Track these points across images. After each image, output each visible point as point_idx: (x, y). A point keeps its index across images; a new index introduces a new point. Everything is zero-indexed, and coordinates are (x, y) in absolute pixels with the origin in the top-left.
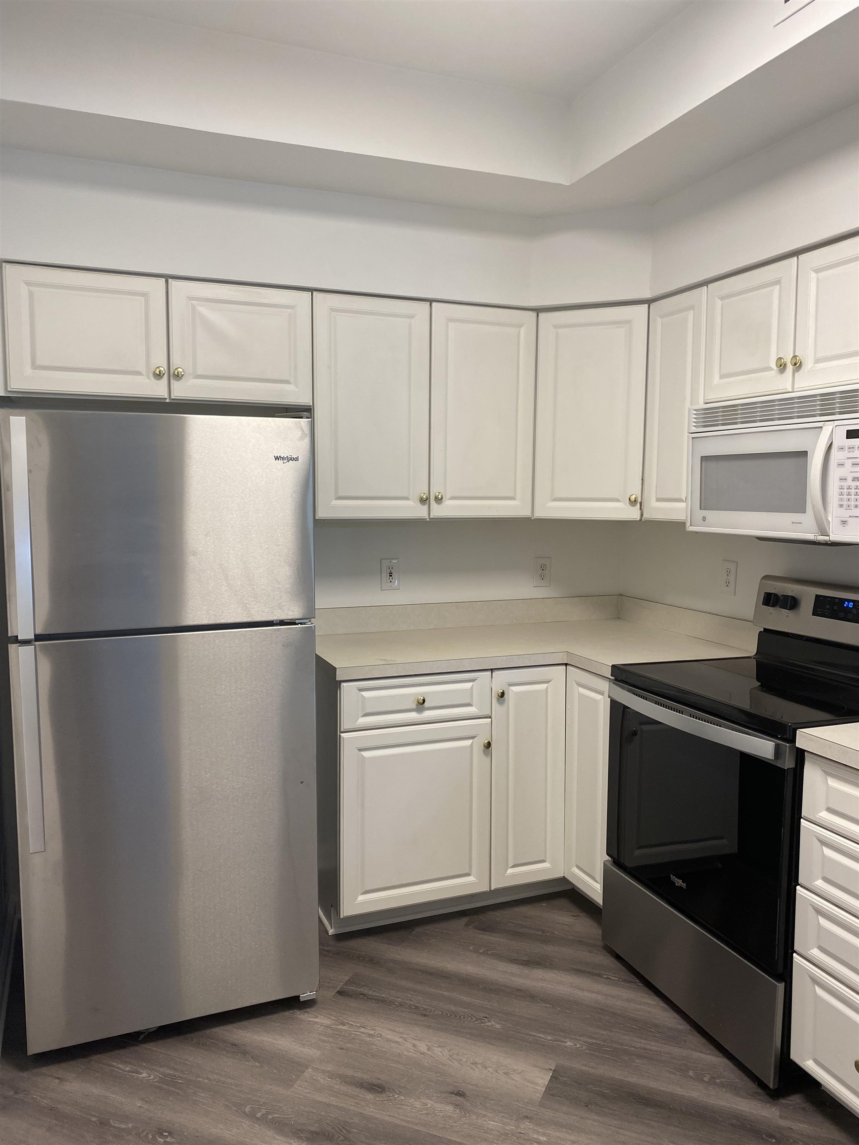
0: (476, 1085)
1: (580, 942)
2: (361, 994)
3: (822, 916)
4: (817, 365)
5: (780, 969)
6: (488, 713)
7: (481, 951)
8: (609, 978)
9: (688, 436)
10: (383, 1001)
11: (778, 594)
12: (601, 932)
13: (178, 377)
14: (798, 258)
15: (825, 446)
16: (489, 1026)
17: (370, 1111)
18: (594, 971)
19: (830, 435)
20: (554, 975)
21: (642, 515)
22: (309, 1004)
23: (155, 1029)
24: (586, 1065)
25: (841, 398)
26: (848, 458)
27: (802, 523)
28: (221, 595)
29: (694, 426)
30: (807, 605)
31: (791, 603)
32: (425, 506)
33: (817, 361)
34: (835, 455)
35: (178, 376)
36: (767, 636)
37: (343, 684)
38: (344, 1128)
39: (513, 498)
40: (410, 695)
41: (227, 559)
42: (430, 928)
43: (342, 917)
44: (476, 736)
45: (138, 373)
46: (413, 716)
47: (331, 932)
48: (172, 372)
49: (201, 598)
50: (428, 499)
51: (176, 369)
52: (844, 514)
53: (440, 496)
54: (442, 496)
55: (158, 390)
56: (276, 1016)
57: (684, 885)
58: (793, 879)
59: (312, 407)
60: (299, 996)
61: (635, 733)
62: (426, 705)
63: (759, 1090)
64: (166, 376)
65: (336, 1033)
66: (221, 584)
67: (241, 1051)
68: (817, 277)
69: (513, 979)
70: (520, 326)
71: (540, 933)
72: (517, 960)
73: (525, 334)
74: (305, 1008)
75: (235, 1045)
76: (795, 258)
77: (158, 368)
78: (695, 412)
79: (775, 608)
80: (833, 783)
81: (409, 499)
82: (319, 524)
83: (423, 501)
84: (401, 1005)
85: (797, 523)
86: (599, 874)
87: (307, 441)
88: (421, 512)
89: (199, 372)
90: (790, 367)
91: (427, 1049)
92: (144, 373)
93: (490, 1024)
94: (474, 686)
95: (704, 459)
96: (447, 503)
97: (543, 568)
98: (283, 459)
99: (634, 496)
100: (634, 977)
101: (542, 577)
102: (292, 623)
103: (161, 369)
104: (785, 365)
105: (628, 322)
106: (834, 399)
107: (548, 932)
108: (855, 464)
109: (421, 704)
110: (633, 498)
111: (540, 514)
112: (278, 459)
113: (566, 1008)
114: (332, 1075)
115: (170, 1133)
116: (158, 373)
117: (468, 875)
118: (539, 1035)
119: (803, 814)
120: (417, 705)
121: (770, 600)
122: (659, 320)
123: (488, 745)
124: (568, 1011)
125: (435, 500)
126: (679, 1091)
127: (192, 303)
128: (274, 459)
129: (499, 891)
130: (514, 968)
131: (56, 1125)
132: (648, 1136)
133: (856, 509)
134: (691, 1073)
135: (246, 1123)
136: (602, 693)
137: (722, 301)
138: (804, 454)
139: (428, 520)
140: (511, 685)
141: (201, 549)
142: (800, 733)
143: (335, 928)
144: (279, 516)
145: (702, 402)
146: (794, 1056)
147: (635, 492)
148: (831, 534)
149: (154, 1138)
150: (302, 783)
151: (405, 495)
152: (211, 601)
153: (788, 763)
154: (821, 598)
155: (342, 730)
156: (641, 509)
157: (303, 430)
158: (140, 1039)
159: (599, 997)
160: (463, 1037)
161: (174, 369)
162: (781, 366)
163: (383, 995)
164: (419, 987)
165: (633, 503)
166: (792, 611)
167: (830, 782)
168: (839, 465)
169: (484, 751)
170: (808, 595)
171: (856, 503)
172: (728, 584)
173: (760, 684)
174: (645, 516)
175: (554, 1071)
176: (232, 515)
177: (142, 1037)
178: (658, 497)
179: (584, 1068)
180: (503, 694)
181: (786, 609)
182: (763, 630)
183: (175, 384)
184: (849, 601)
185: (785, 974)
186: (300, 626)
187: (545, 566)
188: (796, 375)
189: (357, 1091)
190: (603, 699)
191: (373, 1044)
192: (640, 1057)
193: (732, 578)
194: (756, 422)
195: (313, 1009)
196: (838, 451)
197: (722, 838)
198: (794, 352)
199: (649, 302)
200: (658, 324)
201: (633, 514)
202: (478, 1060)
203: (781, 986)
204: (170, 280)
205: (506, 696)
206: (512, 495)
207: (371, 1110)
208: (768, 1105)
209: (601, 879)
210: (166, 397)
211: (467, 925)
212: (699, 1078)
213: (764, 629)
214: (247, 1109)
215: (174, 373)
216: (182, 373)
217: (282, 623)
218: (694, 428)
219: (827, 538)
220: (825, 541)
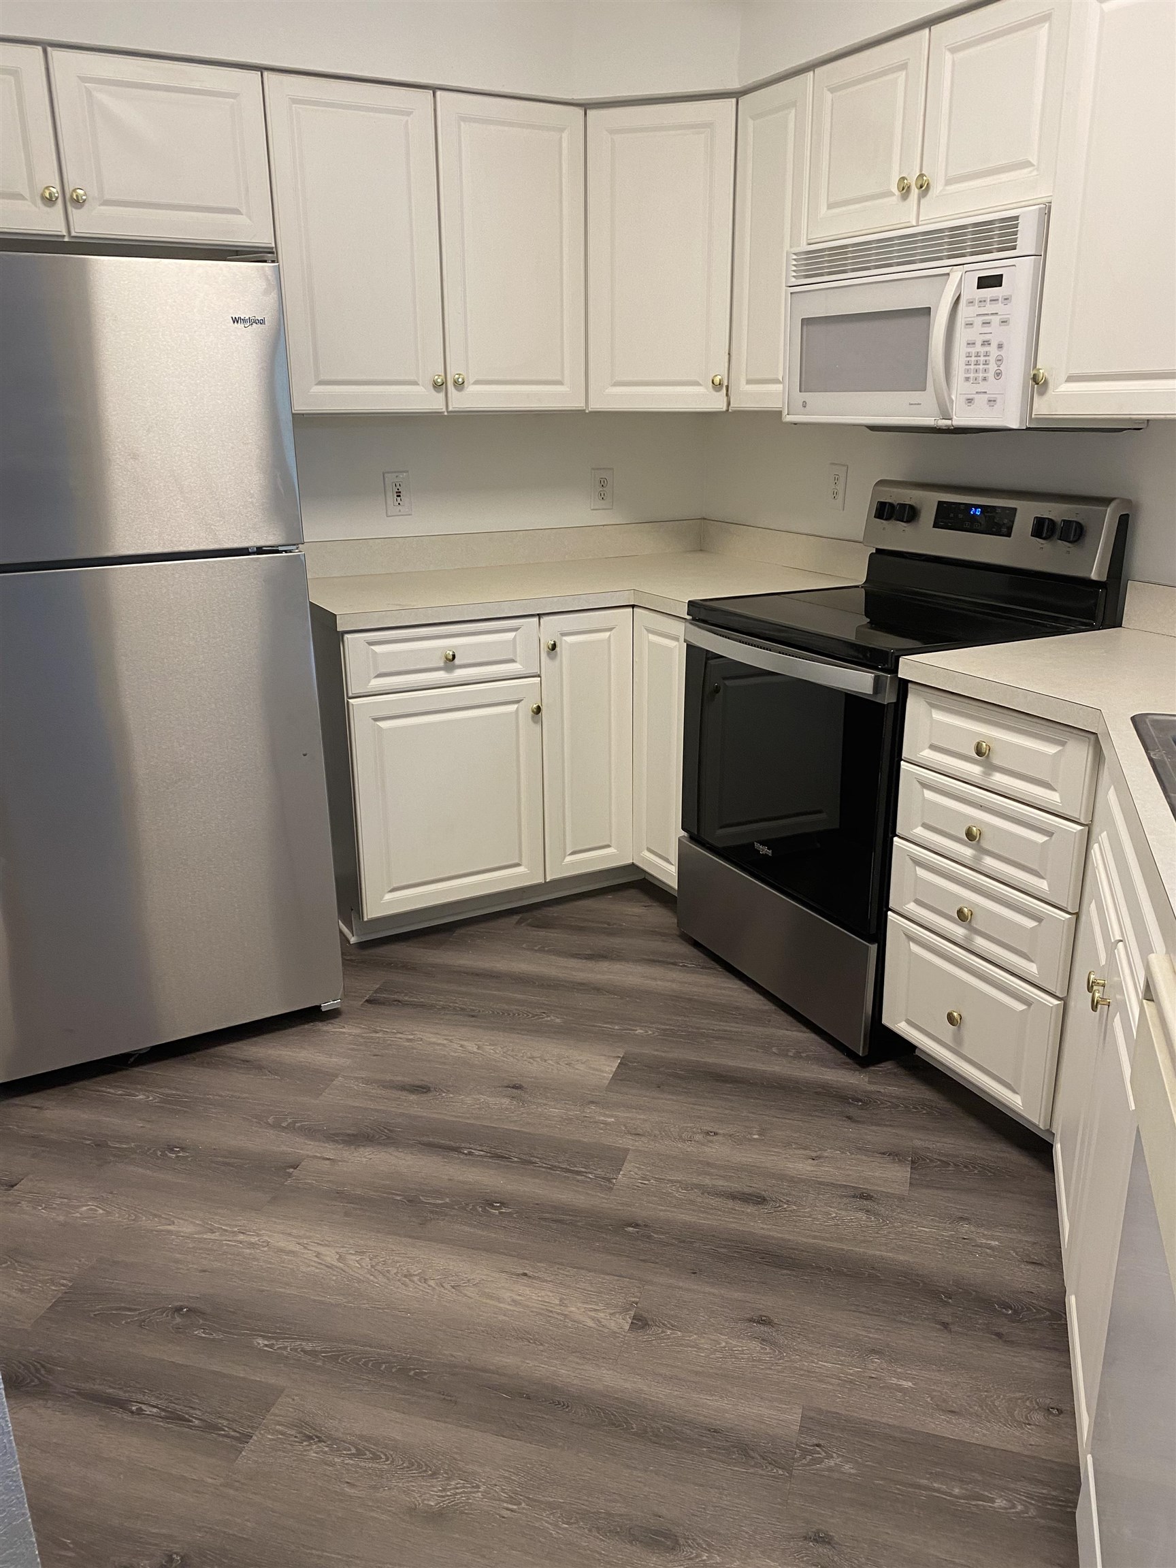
0: (536, 1078)
1: (654, 933)
2: (396, 1001)
3: (919, 866)
4: (948, 188)
5: (873, 931)
6: (536, 670)
7: (536, 948)
8: (684, 966)
9: (786, 290)
10: (422, 1006)
11: (894, 503)
12: (676, 921)
13: (78, 203)
14: (930, 30)
15: (950, 299)
16: (548, 1021)
17: (416, 1111)
18: (668, 960)
19: (959, 283)
20: (622, 967)
21: (729, 404)
22: (333, 1014)
23: (149, 1049)
24: (657, 1050)
25: (974, 233)
26: (977, 315)
27: (920, 404)
28: (176, 513)
29: (793, 276)
30: (928, 515)
31: (908, 514)
32: (441, 394)
33: (948, 182)
34: (964, 311)
35: (78, 201)
36: (881, 559)
37: (346, 636)
38: (385, 1128)
39: (560, 383)
40: (434, 649)
41: (180, 463)
42: (471, 929)
43: (365, 919)
44: (522, 700)
45: (19, 196)
46: (441, 676)
47: (353, 940)
48: (68, 196)
49: (149, 518)
50: (444, 383)
51: (74, 190)
52: (970, 389)
53: (460, 380)
54: (463, 379)
55: (49, 223)
56: (294, 1029)
57: (770, 852)
58: (890, 830)
59: (274, 250)
60: (321, 1006)
61: (717, 690)
62: (457, 661)
63: (848, 1060)
64: (60, 201)
65: (368, 1041)
66: (175, 498)
67: (255, 1066)
68: (953, 58)
69: (574, 973)
70: (562, 130)
71: (606, 926)
72: (579, 954)
73: (569, 141)
74: (328, 1019)
75: (247, 1061)
76: (927, 30)
77: (47, 188)
78: (795, 257)
79: (890, 521)
80: (937, 715)
81: (418, 384)
82: (301, 420)
83: (438, 386)
84: (443, 1008)
85: (915, 404)
86: (674, 857)
87: (274, 295)
88: (435, 403)
89: (107, 197)
90: (915, 191)
91: (477, 1049)
92: (27, 195)
93: (549, 1019)
94: (518, 637)
95: (806, 322)
96: (471, 389)
97: (603, 483)
98: (244, 321)
99: (719, 377)
100: (713, 962)
101: (603, 496)
102: (273, 550)
103: (54, 190)
104: (909, 187)
105: (709, 125)
106: (964, 234)
107: (615, 924)
108: (987, 323)
109: (451, 661)
110: (717, 380)
111: (596, 405)
112: (238, 322)
113: (637, 998)
114: (367, 1081)
115: (183, 1149)
116: (48, 196)
117: (518, 865)
118: (605, 1026)
119: (904, 755)
120: (445, 662)
121: (885, 511)
122: (751, 122)
123: (538, 710)
124: (638, 1000)
125: (454, 385)
126: (760, 1067)
127: (85, 87)
128: (232, 322)
129: (555, 882)
130: (573, 963)
131: (43, 1151)
132: (726, 1109)
133: (985, 383)
134: (774, 1050)
135: (271, 1133)
136: (677, 639)
137: (832, 93)
138: (927, 311)
139: (446, 414)
140: (563, 634)
141: (143, 449)
142: (903, 660)
143: (357, 935)
144: (244, 403)
145: (805, 243)
146: (885, 1021)
147: (720, 373)
148: (954, 417)
149: (163, 1154)
150: (305, 755)
151: (413, 378)
152: (164, 521)
153: (889, 698)
154: (945, 505)
155: (350, 695)
156: (727, 395)
157: (267, 279)
158: (129, 1063)
159: (674, 986)
160: (518, 1033)
161: (71, 190)
162: (903, 189)
163: (422, 1000)
164: (463, 989)
165: (717, 386)
166: (909, 524)
167: (934, 716)
168: (967, 324)
169: (533, 717)
170: (928, 502)
171: (985, 375)
172: (835, 495)
173: (869, 620)
174: (732, 405)
175: (623, 1057)
176: (182, 403)
177: (132, 1060)
178: (750, 377)
179: (656, 1053)
180: (554, 647)
181: (902, 521)
182: (874, 551)
183: (75, 213)
184: (976, 506)
185: (879, 936)
186: (284, 554)
187: (605, 481)
188: (922, 201)
189: (399, 1093)
190: (678, 646)
191: (413, 1048)
192: (718, 1038)
193: (840, 487)
194: (870, 269)
195: (337, 1020)
196: (967, 306)
197: (820, 812)
198: (921, 170)
199: (737, 95)
200: (749, 127)
201: (716, 403)
202: (535, 1054)
203: (874, 948)
204: (49, 49)
205: (558, 649)
206: (558, 378)
207: (416, 1109)
208: (857, 1073)
209: (675, 860)
210: (64, 233)
211: (519, 923)
212: (783, 1054)
213: (877, 549)
214: (271, 1120)
215: (72, 196)
216: (84, 197)
217: (260, 551)
218: (794, 279)
219: (948, 422)
220: (946, 426)
